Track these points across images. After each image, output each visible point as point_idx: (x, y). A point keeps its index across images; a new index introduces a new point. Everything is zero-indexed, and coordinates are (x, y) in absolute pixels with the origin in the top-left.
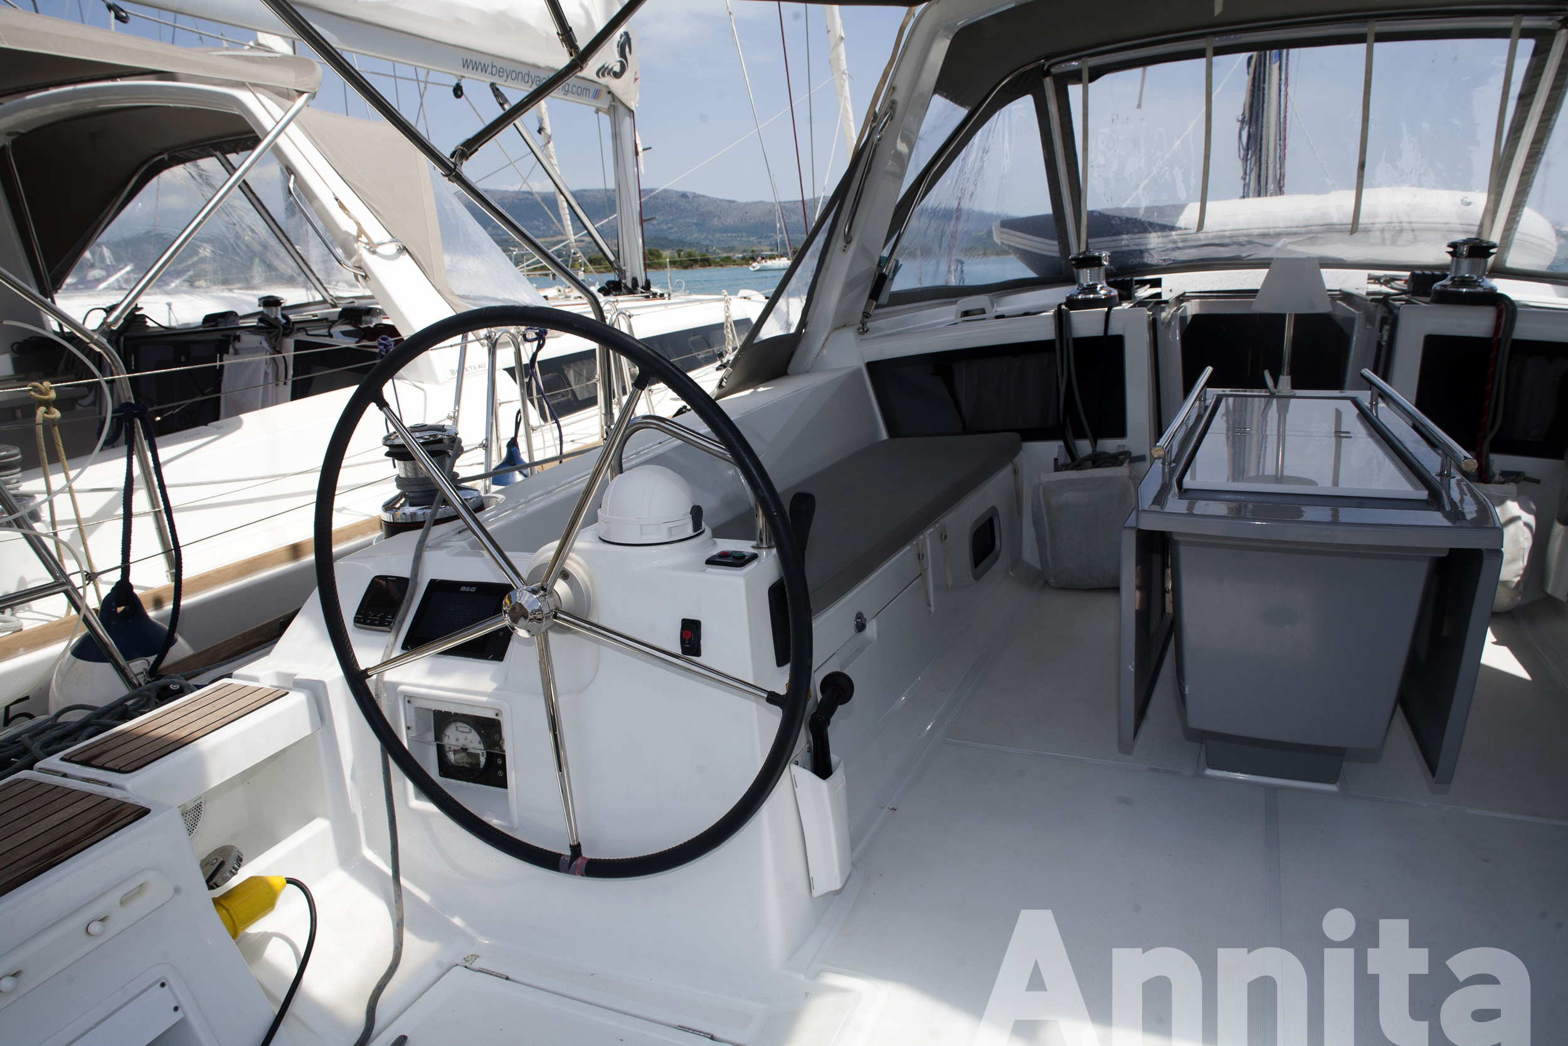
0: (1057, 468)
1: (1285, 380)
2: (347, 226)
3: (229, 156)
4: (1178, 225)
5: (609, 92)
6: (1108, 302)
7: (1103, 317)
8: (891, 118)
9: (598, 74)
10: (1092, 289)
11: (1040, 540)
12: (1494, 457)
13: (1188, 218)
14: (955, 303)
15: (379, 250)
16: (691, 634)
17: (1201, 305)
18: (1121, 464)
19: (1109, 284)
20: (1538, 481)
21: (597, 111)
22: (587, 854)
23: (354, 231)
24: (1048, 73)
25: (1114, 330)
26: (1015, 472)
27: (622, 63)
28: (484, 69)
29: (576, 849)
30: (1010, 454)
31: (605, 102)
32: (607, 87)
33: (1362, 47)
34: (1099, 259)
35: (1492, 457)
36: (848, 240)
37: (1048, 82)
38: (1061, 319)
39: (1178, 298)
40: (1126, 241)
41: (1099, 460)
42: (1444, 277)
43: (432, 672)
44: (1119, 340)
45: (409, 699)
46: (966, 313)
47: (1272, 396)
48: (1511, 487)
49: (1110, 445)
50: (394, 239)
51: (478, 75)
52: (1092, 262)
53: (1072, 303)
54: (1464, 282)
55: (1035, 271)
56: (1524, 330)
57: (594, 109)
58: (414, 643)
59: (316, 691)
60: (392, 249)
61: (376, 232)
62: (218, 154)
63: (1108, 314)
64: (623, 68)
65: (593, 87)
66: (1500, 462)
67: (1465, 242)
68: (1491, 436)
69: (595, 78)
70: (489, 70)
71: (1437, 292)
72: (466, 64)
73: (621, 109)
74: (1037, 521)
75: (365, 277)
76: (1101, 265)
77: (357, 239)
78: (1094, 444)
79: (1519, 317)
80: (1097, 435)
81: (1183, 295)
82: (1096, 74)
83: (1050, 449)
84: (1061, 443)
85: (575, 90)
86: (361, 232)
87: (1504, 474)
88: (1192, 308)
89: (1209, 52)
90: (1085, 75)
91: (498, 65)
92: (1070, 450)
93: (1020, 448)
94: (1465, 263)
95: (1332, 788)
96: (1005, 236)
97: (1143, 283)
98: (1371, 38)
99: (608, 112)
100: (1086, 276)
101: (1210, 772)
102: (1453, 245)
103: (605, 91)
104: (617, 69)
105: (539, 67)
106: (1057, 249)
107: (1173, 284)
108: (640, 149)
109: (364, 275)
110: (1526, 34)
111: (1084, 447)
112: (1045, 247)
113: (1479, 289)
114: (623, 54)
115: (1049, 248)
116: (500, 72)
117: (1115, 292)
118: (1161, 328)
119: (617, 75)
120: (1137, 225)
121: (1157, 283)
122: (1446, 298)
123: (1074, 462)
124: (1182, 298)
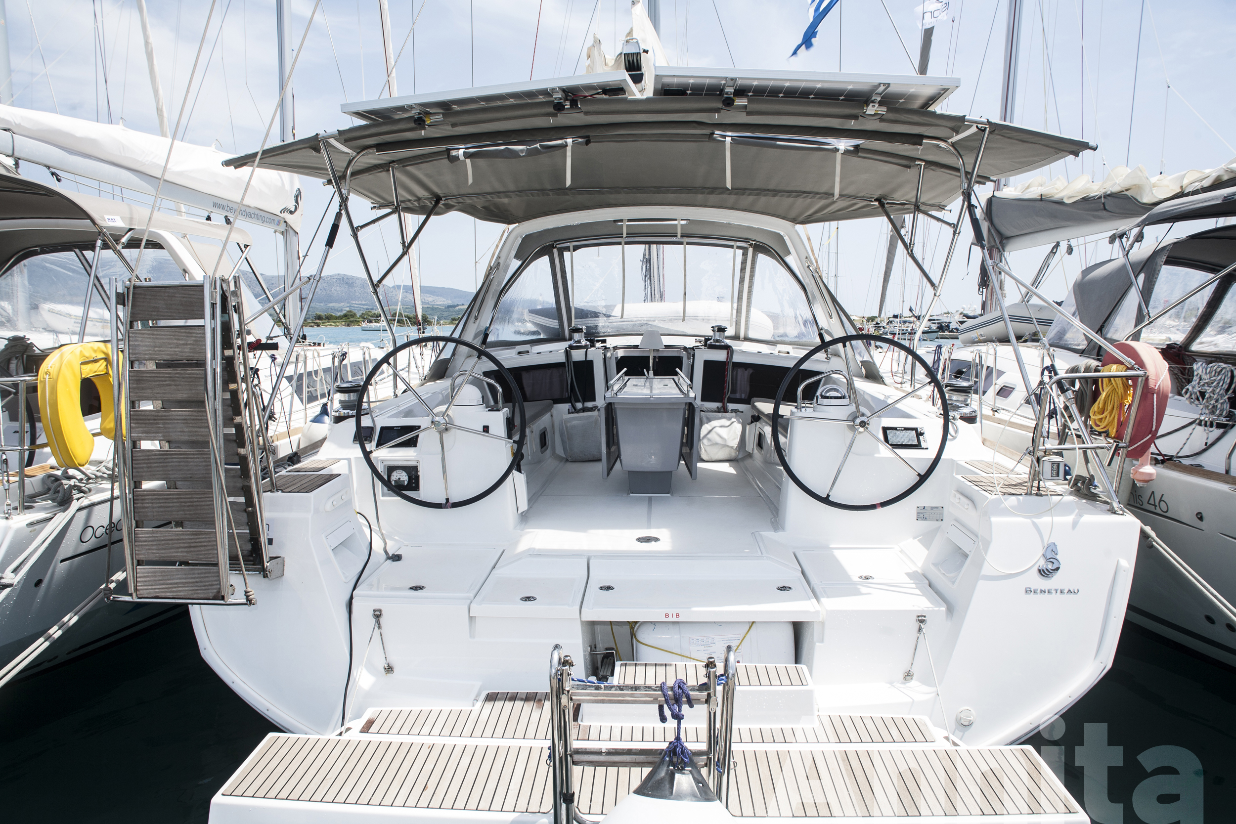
0: (569, 413)
1: (651, 372)
3: (83, 252)
4: (612, 315)
5: (285, 222)
6: (586, 347)
7: (585, 353)
8: (498, 269)
9: (281, 212)
10: (579, 341)
11: (563, 442)
12: (729, 405)
13: (617, 312)
14: (515, 348)
16: (486, 429)
17: (625, 351)
18: (594, 411)
19: (586, 340)
20: (742, 412)
21: (275, 232)
22: (451, 501)
24: (556, 247)
25: (589, 358)
26: (552, 416)
27: (295, 206)
28: (223, 208)
29: (447, 500)
30: (548, 409)
31: (282, 227)
32: (284, 218)
34: (582, 329)
35: (728, 404)
36: (476, 318)
37: (555, 251)
38: (567, 354)
39: (614, 347)
40: (591, 322)
41: (584, 410)
42: (711, 339)
43: (389, 452)
44: (591, 362)
45: (382, 462)
46: (519, 353)
47: (647, 378)
48: (734, 414)
49: (589, 404)
51: (220, 211)
52: (579, 330)
53: (571, 347)
54: (717, 341)
55: (547, 335)
56: (736, 359)
57: (273, 230)
58: (379, 444)
62: (77, 250)
63: (586, 352)
64: (296, 209)
65: (277, 218)
66: (731, 406)
67: (716, 327)
68: (727, 397)
69: (279, 214)
70: (226, 209)
71: (709, 345)
72: (215, 205)
73: (291, 233)
74: (562, 435)
76: (582, 332)
78: (583, 404)
79: (734, 354)
80: (585, 400)
81: (616, 347)
82: (576, 248)
83: (566, 406)
84: (570, 404)
85: (268, 220)
87: (732, 410)
88: (621, 353)
89: (623, 243)
90: (571, 249)
91: (231, 205)
92: (574, 407)
93: (552, 407)
94: (718, 334)
95: (669, 495)
96: (531, 317)
97: (598, 341)
98: (685, 243)
99: (283, 233)
100: (577, 336)
101: (631, 495)
102: (713, 327)
103: (282, 221)
104: (293, 209)
105: (250, 207)
106: (558, 324)
107: (611, 342)
110: (739, 247)
111: (579, 405)
112: (551, 323)
113: (723, 344)
114: (297, 202)
115: (554, 324)
116: (231, 209)
117: (588, 343)
118: (607, 359)
119: (291, 213)
120: (595, 315)
121: (604, 341)
122: (712, 347)
123: (576, 411)
124: (615, 348)
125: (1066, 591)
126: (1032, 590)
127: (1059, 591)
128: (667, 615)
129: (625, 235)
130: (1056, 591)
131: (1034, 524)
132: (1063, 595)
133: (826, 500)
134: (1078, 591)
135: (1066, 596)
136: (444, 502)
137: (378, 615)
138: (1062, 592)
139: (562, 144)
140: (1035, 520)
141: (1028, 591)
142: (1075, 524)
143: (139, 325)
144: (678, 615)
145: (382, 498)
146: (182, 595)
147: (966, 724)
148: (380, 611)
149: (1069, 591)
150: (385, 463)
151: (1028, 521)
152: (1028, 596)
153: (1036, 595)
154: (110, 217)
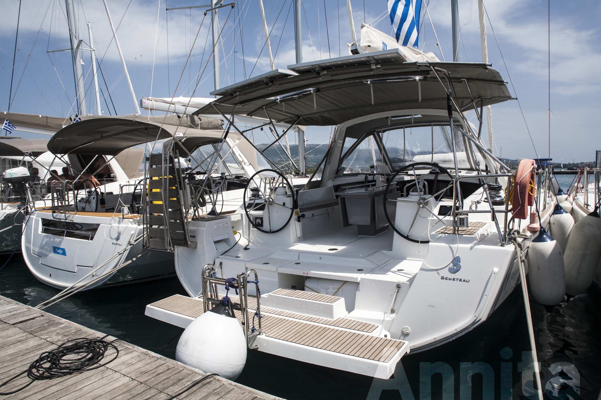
2: (241, 159)
4: (413, 160)
5: (298, 127)
6: (375, 174)
10: (373, 172)
15: (246, 164)
21: (295, 132)
22: (271, 231)
23: (242, 160)
24: (375, 131)
33: (431, 127)
36: (329, 163)
37: (375, 133)
38: (366, 177)
40: (401, 164)
43: (255, 212)
45: (252, 215)
50: (249, 162)
58: (253, 209)
59: (242, 215)
60: (248, 164)
61: (246, 161)
62: (212, 144)
73: (301, 131)
75: (243, 169)
77: (242, 162)
82: (384, 131)
86: (243, 161)
89: (404, 127)
90: (382, 131)
98: (432, 125)
99: (298, 132)
100: (372, 170)
108: (305, 141)
109: (243, 168)
113: (436, 171)
125: (462, 280)
126: (445, 278)
127: (458, 280)
128: (304, 273)
129: (413, 123)
130: (457, 279)
131: (451, 248)
132: (460, 282)
133: (407, 238)
134: (469, 281)
135: (462, 283)
136: (269, 231)
137: (221, 264)
138: (460, 280)
139: (309, 93)
140: (451, 245)
141: (442, 278)
142: (471, 248)
143: (154, 166)
144: (307, 274)
145: (252, 229)
146: (159, 248)
147: (406, 334)
148: (222, 262)
149: (464, 281)
150: (254, 216)
151: (447, 245)
152: (442, 280)
153: (446, 281)
154: (178, 133)
